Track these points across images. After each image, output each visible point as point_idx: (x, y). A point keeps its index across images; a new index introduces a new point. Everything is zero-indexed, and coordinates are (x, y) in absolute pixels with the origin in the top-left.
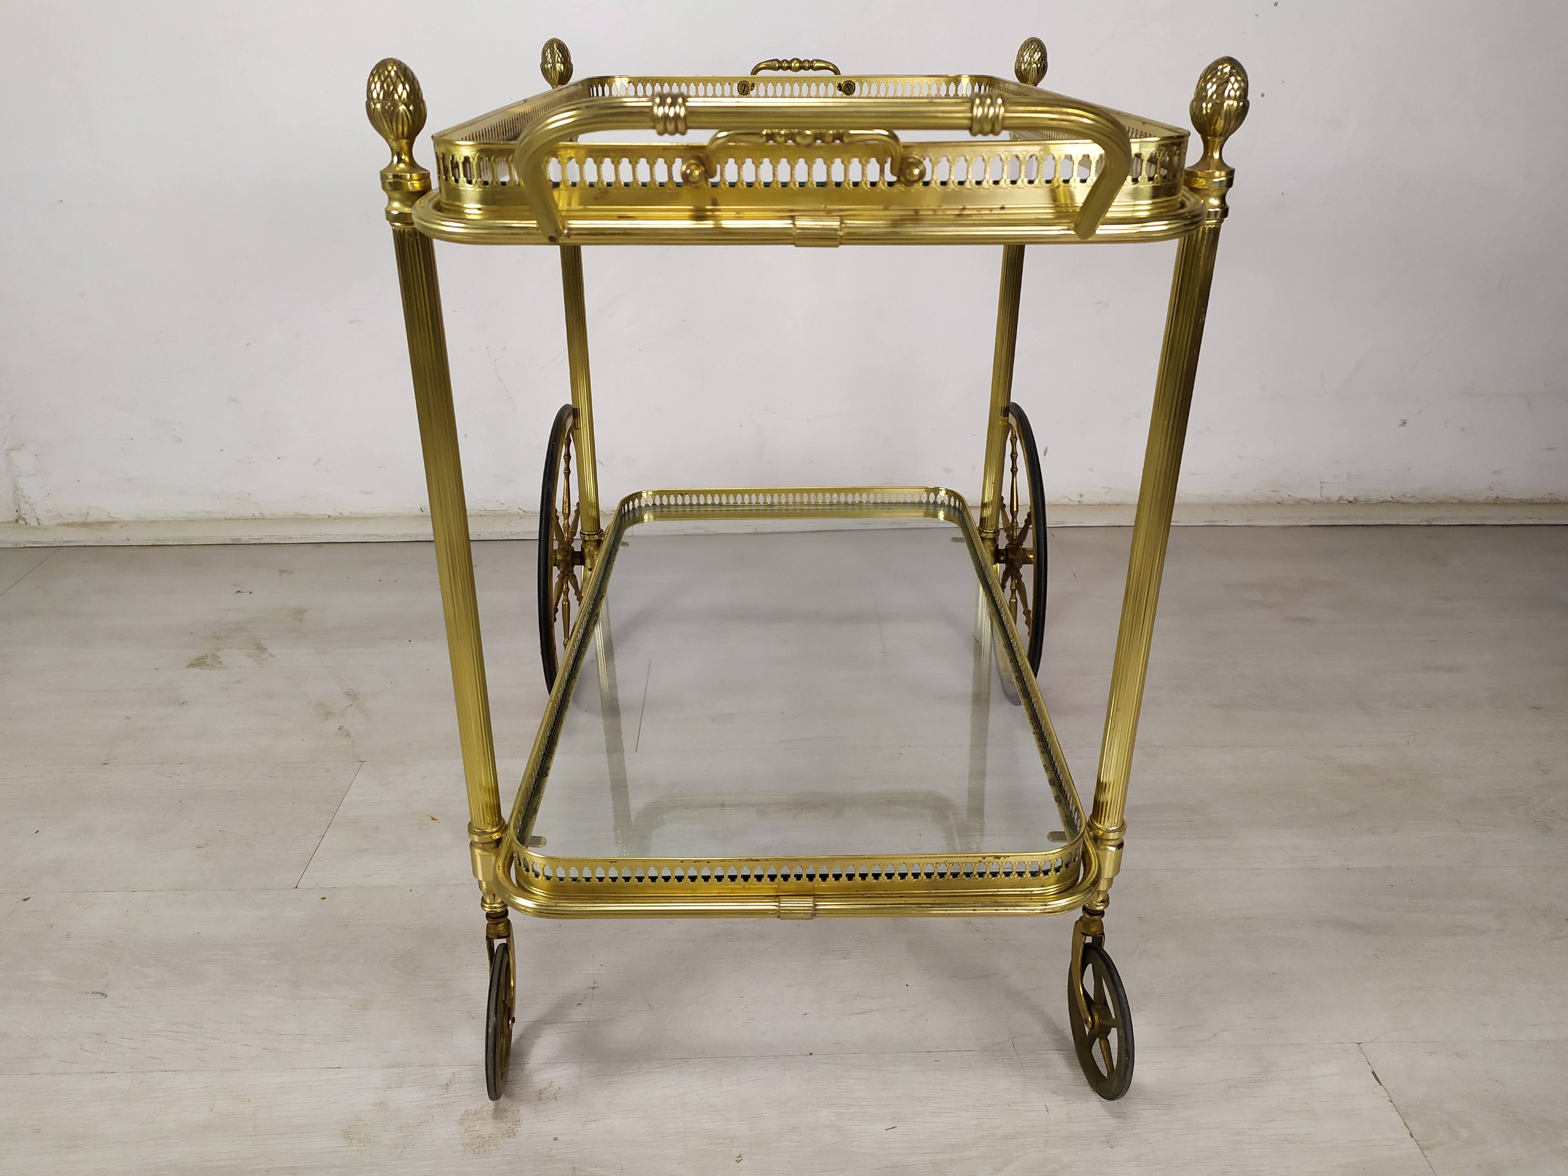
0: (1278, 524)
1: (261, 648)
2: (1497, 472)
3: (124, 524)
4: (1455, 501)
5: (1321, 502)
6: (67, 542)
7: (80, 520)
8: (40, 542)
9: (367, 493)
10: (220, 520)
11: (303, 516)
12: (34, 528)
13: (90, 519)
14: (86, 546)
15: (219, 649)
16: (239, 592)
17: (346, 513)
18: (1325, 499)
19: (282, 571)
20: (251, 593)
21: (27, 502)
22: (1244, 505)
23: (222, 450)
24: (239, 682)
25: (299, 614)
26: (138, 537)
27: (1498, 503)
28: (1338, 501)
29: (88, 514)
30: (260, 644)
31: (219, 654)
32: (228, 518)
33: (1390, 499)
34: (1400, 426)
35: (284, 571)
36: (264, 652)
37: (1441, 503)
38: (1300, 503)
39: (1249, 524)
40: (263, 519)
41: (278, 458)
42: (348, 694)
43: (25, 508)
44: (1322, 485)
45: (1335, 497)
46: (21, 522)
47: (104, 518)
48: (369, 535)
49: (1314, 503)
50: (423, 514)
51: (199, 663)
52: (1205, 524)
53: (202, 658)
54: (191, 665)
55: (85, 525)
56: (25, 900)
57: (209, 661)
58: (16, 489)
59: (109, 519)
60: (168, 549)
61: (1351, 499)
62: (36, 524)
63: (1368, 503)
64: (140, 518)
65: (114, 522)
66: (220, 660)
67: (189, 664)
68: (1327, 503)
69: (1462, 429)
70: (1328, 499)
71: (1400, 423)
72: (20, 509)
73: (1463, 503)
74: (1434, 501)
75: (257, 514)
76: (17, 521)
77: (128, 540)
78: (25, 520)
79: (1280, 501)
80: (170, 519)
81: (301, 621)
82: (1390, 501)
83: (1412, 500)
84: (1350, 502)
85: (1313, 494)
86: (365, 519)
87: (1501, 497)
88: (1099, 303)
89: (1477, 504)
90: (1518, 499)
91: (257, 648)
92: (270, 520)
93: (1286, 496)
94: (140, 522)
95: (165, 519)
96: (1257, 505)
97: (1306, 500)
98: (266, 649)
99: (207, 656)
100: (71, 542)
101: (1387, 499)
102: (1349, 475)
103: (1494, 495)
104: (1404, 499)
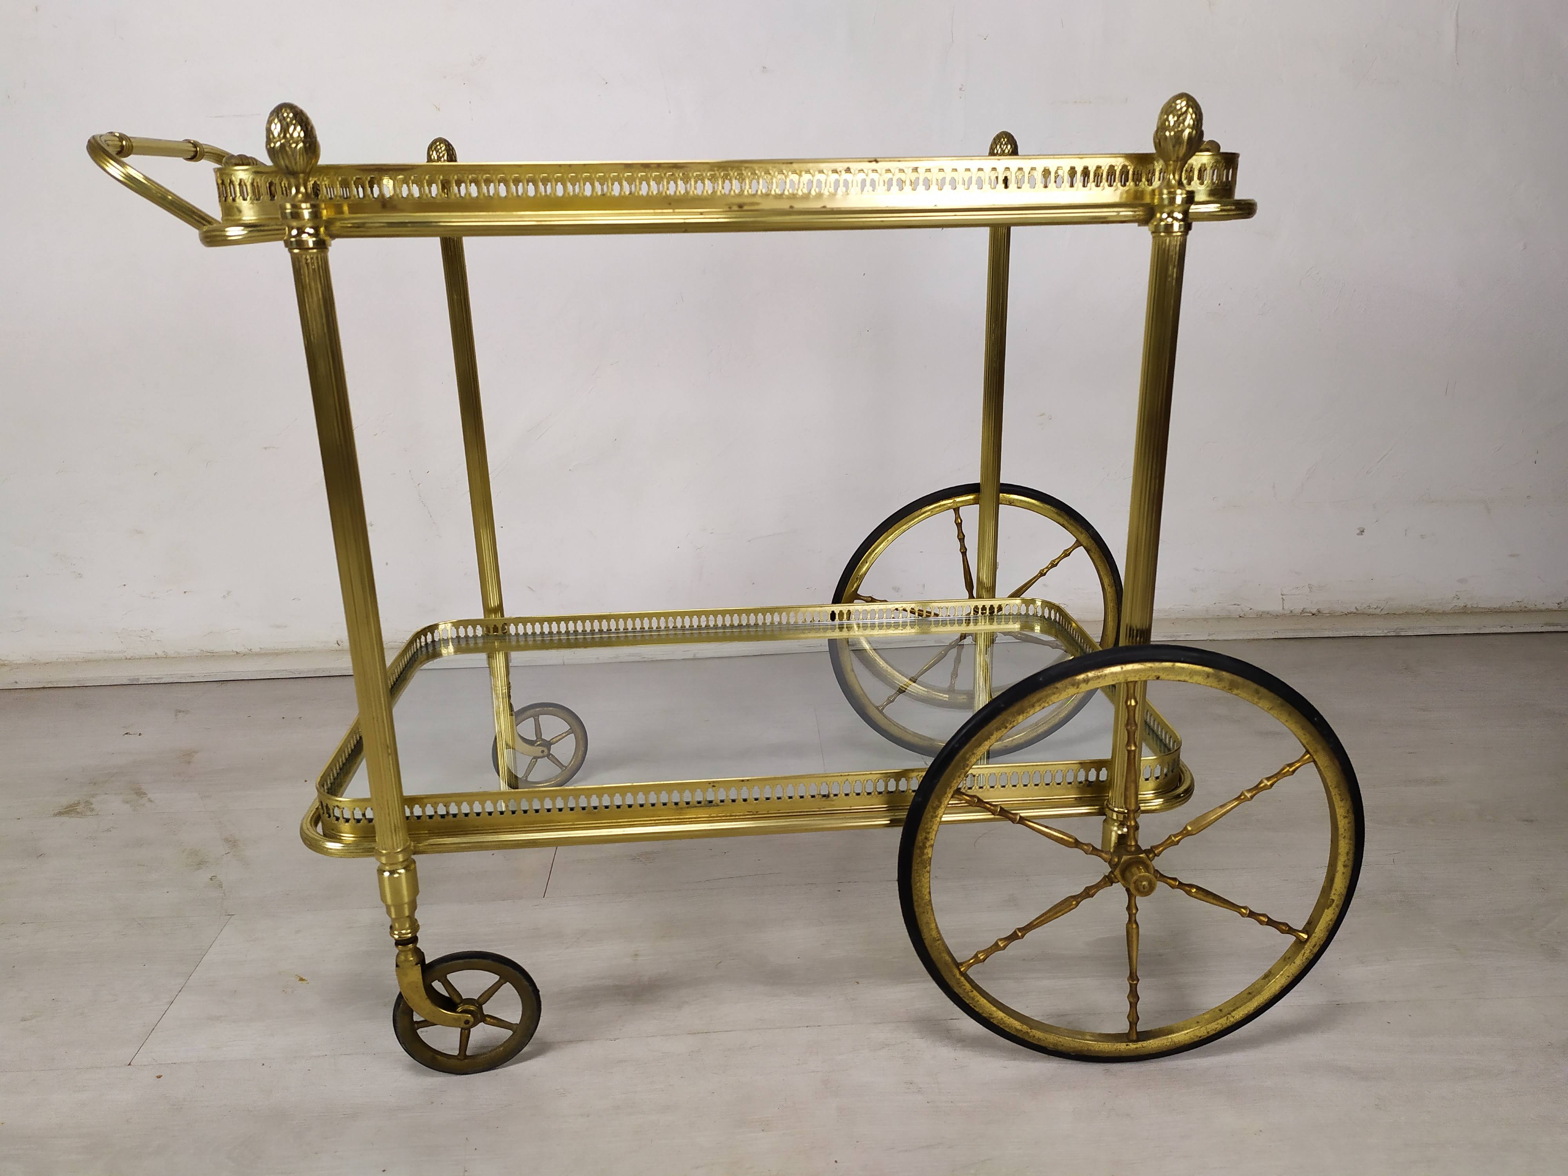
0: (1241, 638)
1: (140, 793)
2: (1462, 581)
3: (18, 666)
4: (1422, 612)
5: (1284, 615)
9: (279, 627)
10: (120, 660)
11: (209, 654)
15: (93, 796)
16: (127, 734)
17: (256, 649)
18: (1289, 612)
19: (179, 711)
20: (140, 734)
22: (1205, 620)
23: (125, 585)
24: (109, 830)
25: (187, 756)
26: (26, 679)
27: (1465, 612)
28: (1301, 613)
30: (140, 789)
31: (93, 800)
32: (128, 657)
33: (1355, 611)
34: (1358, 534)
36: (142, 797)
37: (1407, 614)
38: (1261, 616)
40: (166, 658)
41: (185, 592)
42: (226, 840)
44: (1283, 597)
45: (1298, 609)
48: (277, 671)
49: (1277, 615)
50: (340, 648)
51: (69, 810)
53: (73, 806)
54: (59, 814)
57: (80, 808)
60: (62, 690)
61: (1314, 611)
63: (1332, 615)
64: (33, 660)
65: (4, 665)
66: (93, 806)
67: (57, 812)
68: (1292, 615)
69: (1422, 537)
70: (1291, 612)
71: (1358, 531)
73: (1429, 613)
74: (1401, 612)
75: (160, 654)
77: (16, 682)
79: (1241, 614)
80: (67, 660)
81: (189, 763)
82: (1355, 613)
83: (1378, 611)
84: (1313, 615)
85: (1275, 607)
86: (276, 654)
87: (1469, 606)
88: (1043, 414)
89: (1444, 614)
90: (1487, 608)
91: (136, 793)
92: (173, 658)
93: (1248, 609)
94: (34, 664)
95: (61, 660)
96: (1219, 619)
97: (1268, 613)
98: (145, 794)
99: (79, 803)
101: (1352, 611)
102: (1310, 587)
103: (1461, 604)
104: (1371, 611)
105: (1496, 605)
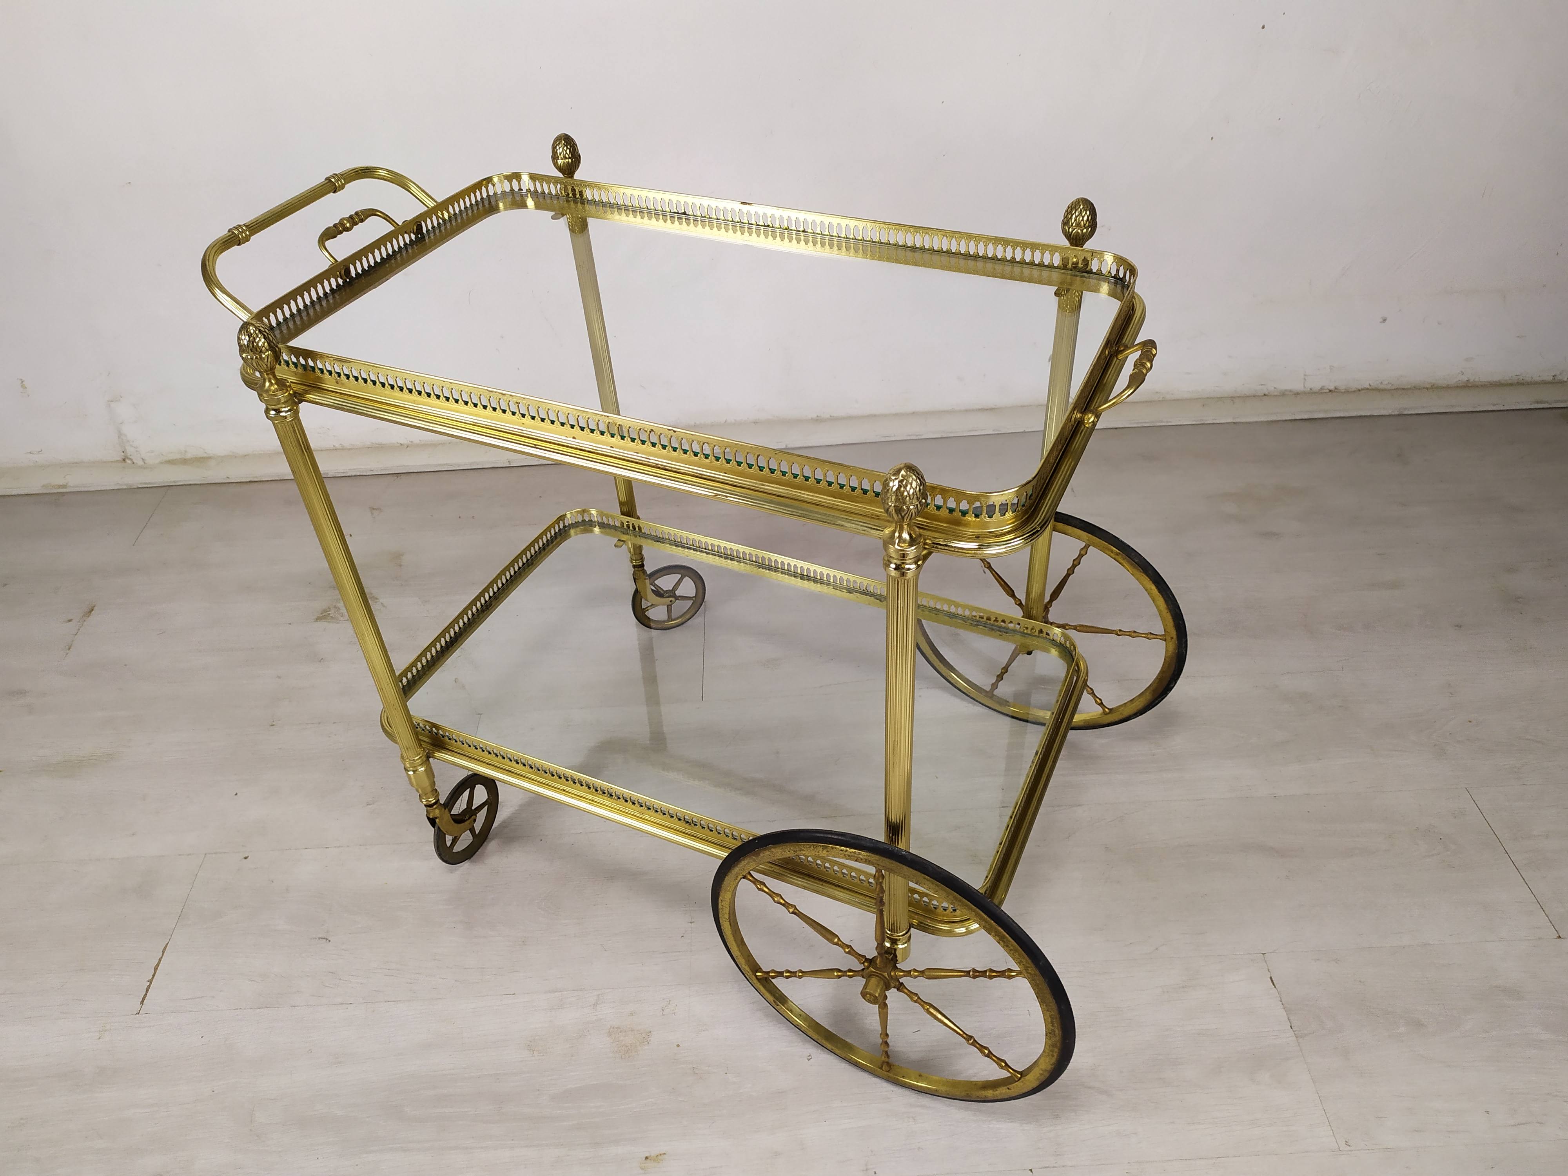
0: (1261, 420)
2: (1467, 360)
3: (222, 459)
4: (1428, 386)
5: (1305, 393)
6: (174, 482)
7: (180, 457)
8: (149, 483)
12: (140, 467)
13: (189, 456)
14: (191, 485)
18: (1309, 390)
19: (372, 509)
21: (132, 446)
22: (1232, 398)
25: (397, 557)
26: (236, 473)
27: (1468, 386)
28: (1320, 391)
29: (186, 452)
33: (1368, 386)
34: (1381, 322)
35: (374, 509)
36: (376, 602)
37: (1415, 390)
38: (1283, 395)
39: (1235, 421)
40: (343, 449)
43: (130, 450)
44: (1306, 377)
46: (128, 461)
47: (200, 454)
48: (441, 465)
49: (1298, 394)
51: (325, 615)
52: (1194, 423)
53: (325, 611)
54: (318, 619)
55: (185, 462)
56: (246, 858)
57: (332, 612)
58: (120, 434)
59: (205, 455)
61: (1332, 388)
62: (143, 463)
63: (1347, 392)
64: (234, 452)
65: (210, 458)
66: (341, 613)
67: (316, 617)
68: (1310, 394)
69: (1439, 323)
70: (1311, 389)
71: (1381, 320)
72: (125, 449)
73: (1435, 388)
74: (1410, 386)
76: (124, 460)
77: (228, 478)
78: (131, 460)
79: (1266, 393)
81: (400, 566)
82: (1368, 389)
83: (1389, 387)
84: (1331, 392)
85: (1298, 386)
87: (1471, 380)
89: (1448, 387)
90: (1487, 382)
92: (351, 452)
93: (1273, 388)
94: (234, 457)
95: (255, 453)
96: (1245, 398)
97: (1290, 391)
99: (329, 608)
100: (178, 481)
101: (1366, 386)
102: (1331, 368)
103: (1465, 378)
104: (1381, 387)
105: (1496, 378)
